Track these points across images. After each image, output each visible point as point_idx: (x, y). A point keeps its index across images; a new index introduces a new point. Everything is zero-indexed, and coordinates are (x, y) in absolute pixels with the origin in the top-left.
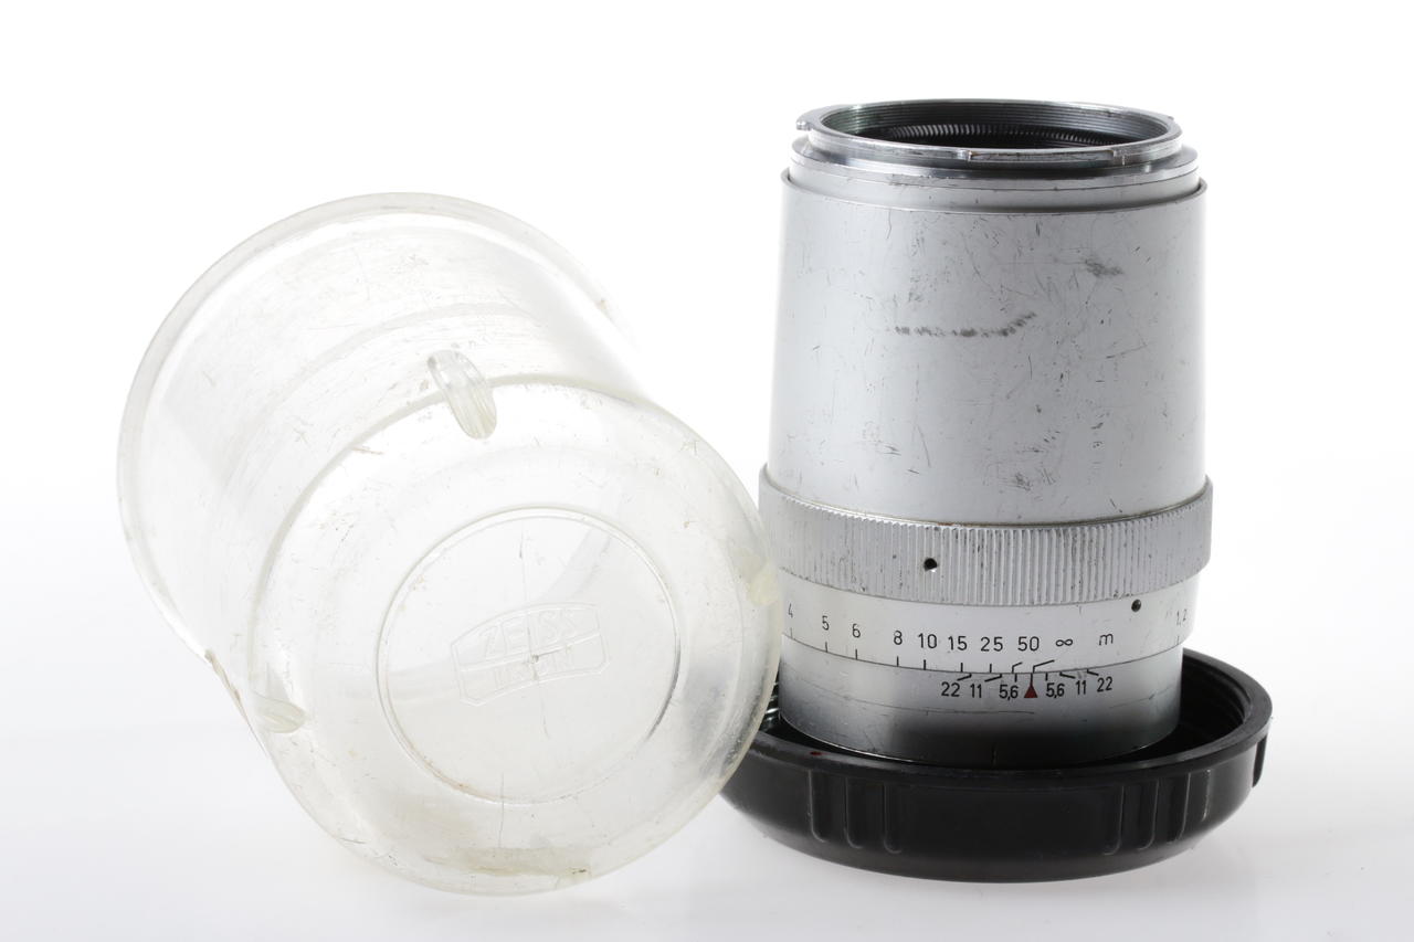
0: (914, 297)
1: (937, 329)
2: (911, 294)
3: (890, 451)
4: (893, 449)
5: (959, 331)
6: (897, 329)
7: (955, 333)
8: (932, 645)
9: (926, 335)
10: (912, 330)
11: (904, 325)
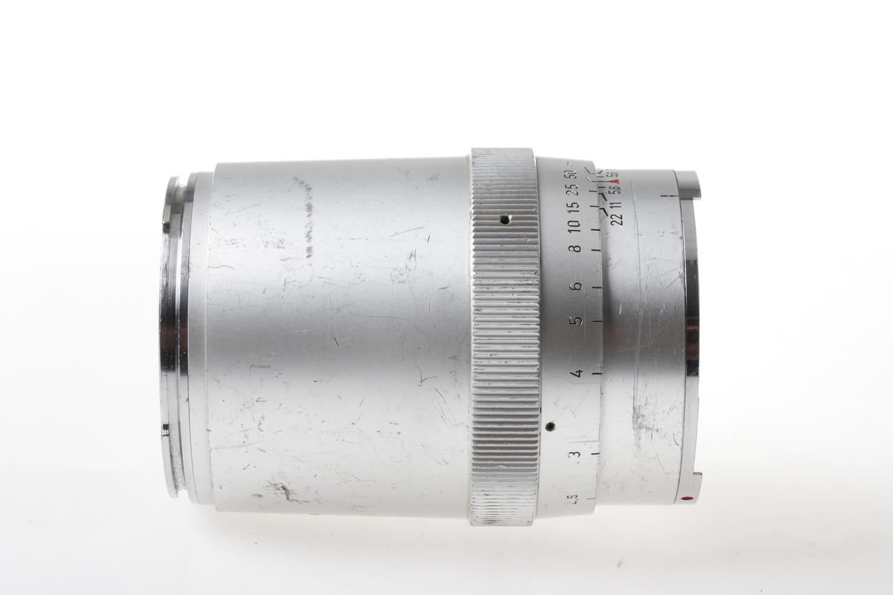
0: (280, 244)
1: (306, 227)
2: (278, 247)
3: (413, 259)
4: (411, 255)
5: (307, 213)
6: (309, 256)
7: (309, 215)
8: (577, 224)
9: (312, 234)
10: (309, 245)
11: (305, 251)
